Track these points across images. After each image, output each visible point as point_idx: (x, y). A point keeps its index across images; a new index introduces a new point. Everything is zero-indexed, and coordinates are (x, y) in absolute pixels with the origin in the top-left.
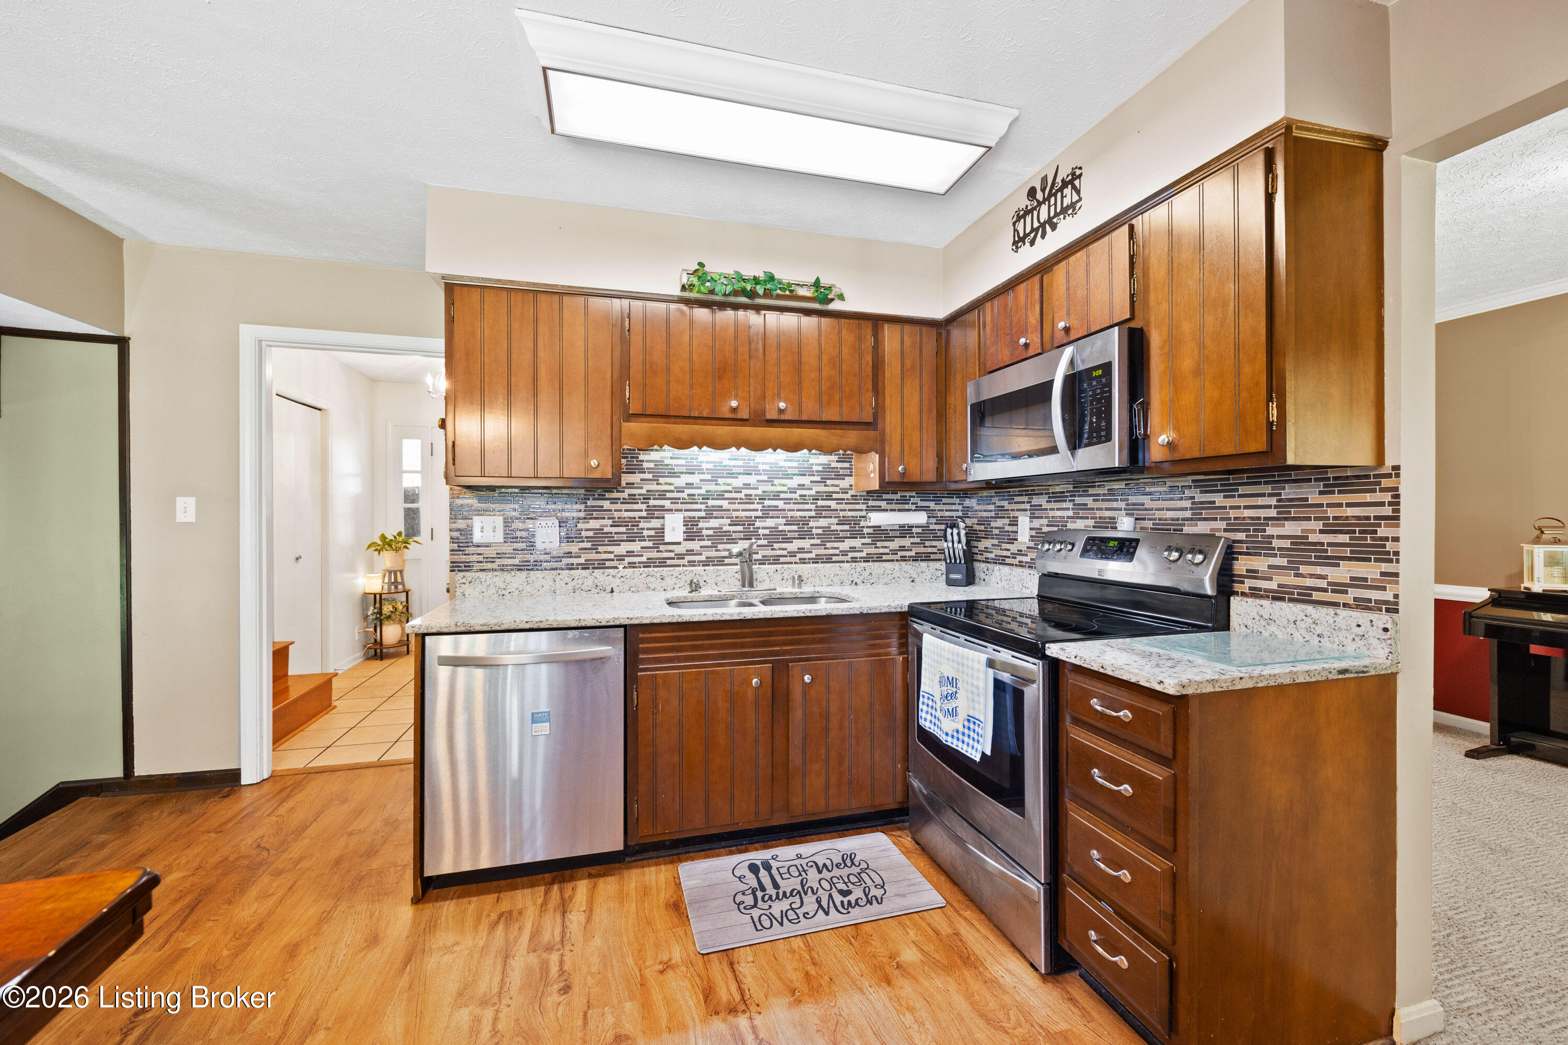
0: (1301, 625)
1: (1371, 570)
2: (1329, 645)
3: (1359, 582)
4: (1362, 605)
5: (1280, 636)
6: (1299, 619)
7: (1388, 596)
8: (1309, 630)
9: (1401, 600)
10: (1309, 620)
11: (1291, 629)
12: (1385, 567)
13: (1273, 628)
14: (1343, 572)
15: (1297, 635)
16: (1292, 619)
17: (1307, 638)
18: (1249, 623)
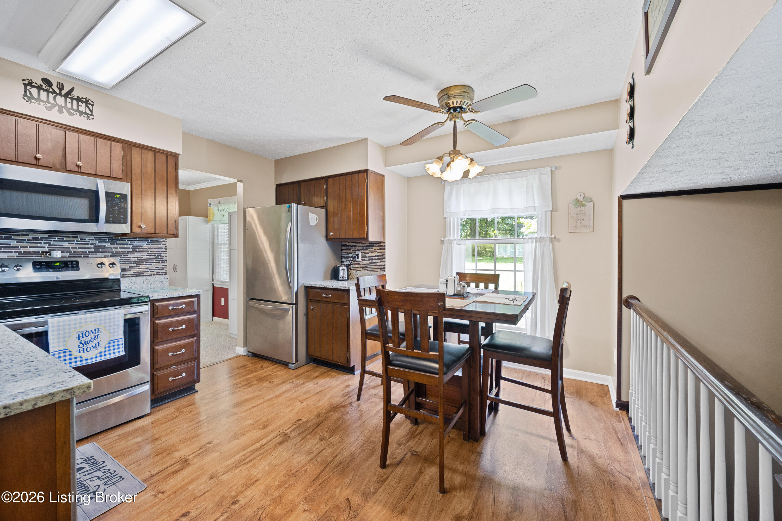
0: (145, 282)
1: (160, 265)
2: (153, 286)
3: (157, 268)
4: (158, 274)
5: (138, 287)
6: (145, 281)
7: (164, 271)
8: (147, 283)
9: (167, 271)
10: (148, 280)
11: (142, 284)
12: (163, 264)
13: (136, 285)
14: (154, 266)
15: (144, 286)
16: (142, 281)
17: (147, 286)
18: (127, 286)
